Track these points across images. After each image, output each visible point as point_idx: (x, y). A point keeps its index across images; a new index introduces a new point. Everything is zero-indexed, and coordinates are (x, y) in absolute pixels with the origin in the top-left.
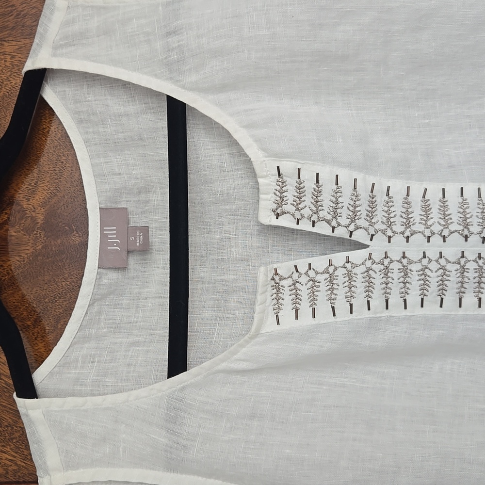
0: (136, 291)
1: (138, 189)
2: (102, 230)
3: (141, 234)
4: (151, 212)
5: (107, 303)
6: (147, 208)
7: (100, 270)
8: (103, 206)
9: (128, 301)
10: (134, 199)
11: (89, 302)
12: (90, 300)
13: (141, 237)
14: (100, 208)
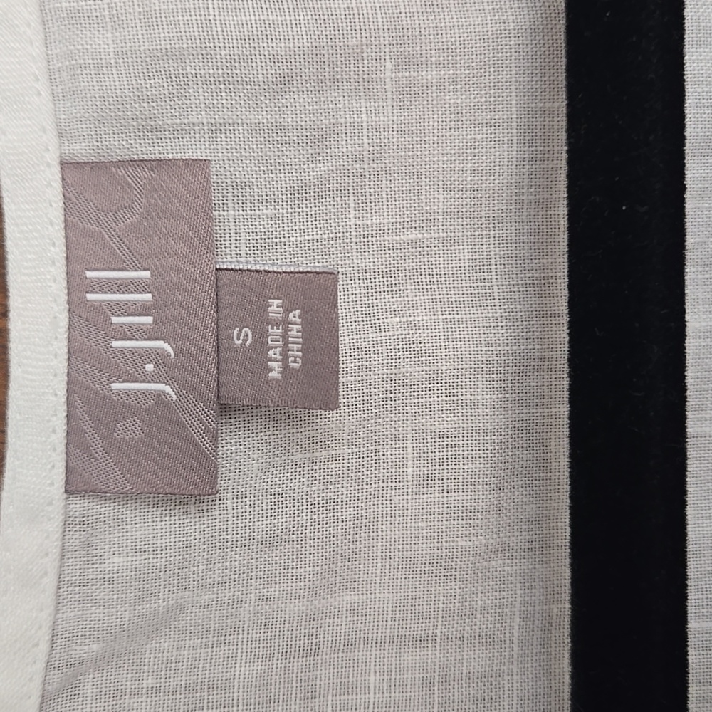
0: (297, 607)
1: (275, 59)
2: (76, 286)
3: (294, 316)
4: (341, 192)
5: (149, 682)
6: (322, 168)
7: (80, 505)
8: (81, 150)
9: (259, 667)
10: (253, 117)
11: (39, 679)
12: (48, 669)
13: (295, 330)
14: (63, 164)
